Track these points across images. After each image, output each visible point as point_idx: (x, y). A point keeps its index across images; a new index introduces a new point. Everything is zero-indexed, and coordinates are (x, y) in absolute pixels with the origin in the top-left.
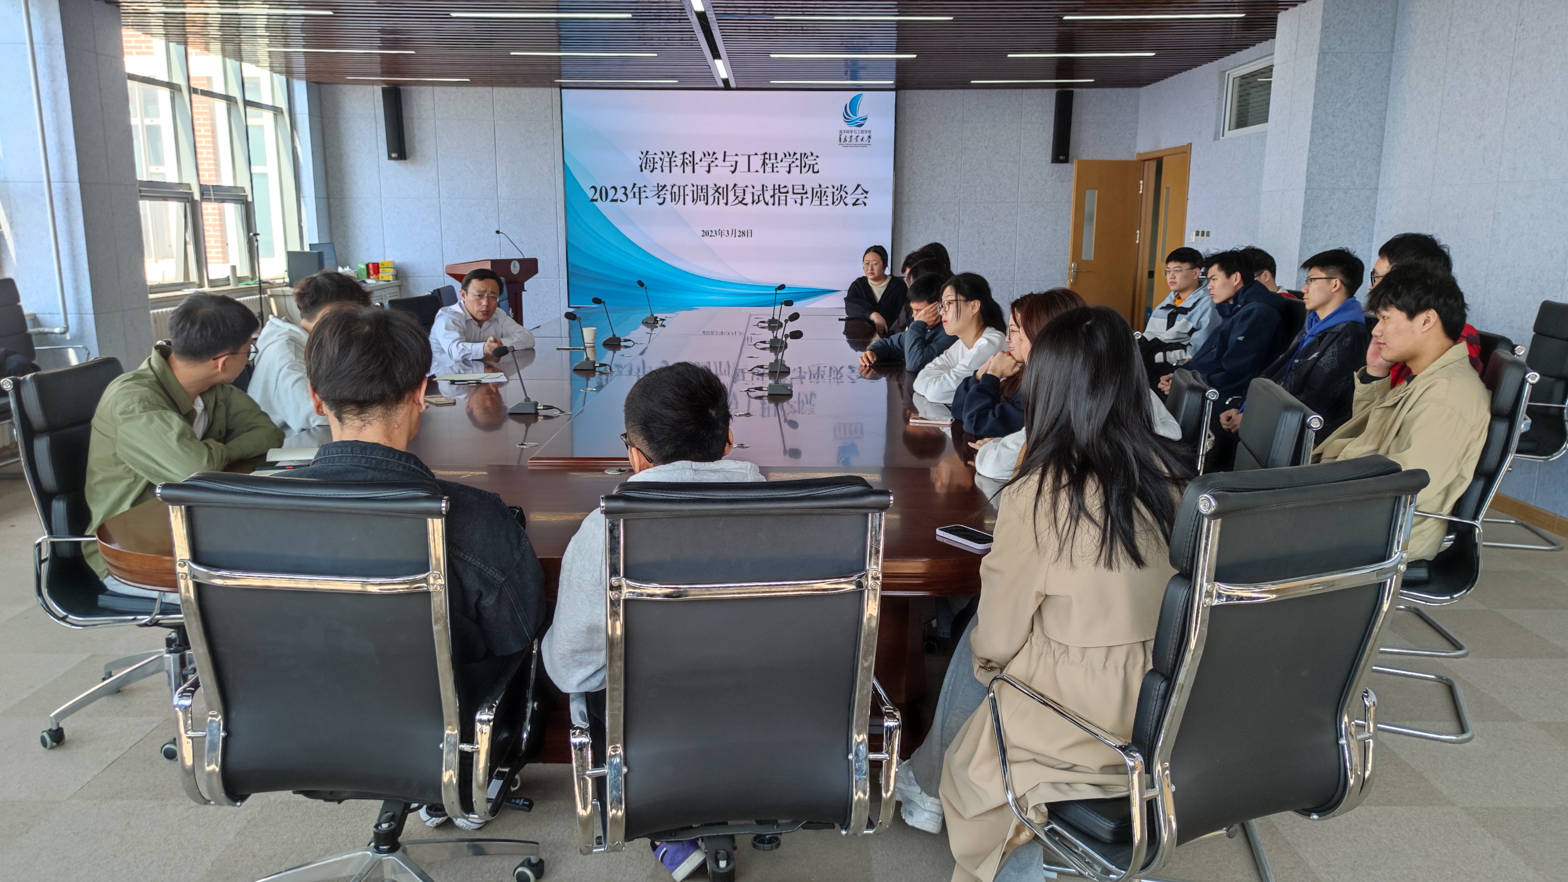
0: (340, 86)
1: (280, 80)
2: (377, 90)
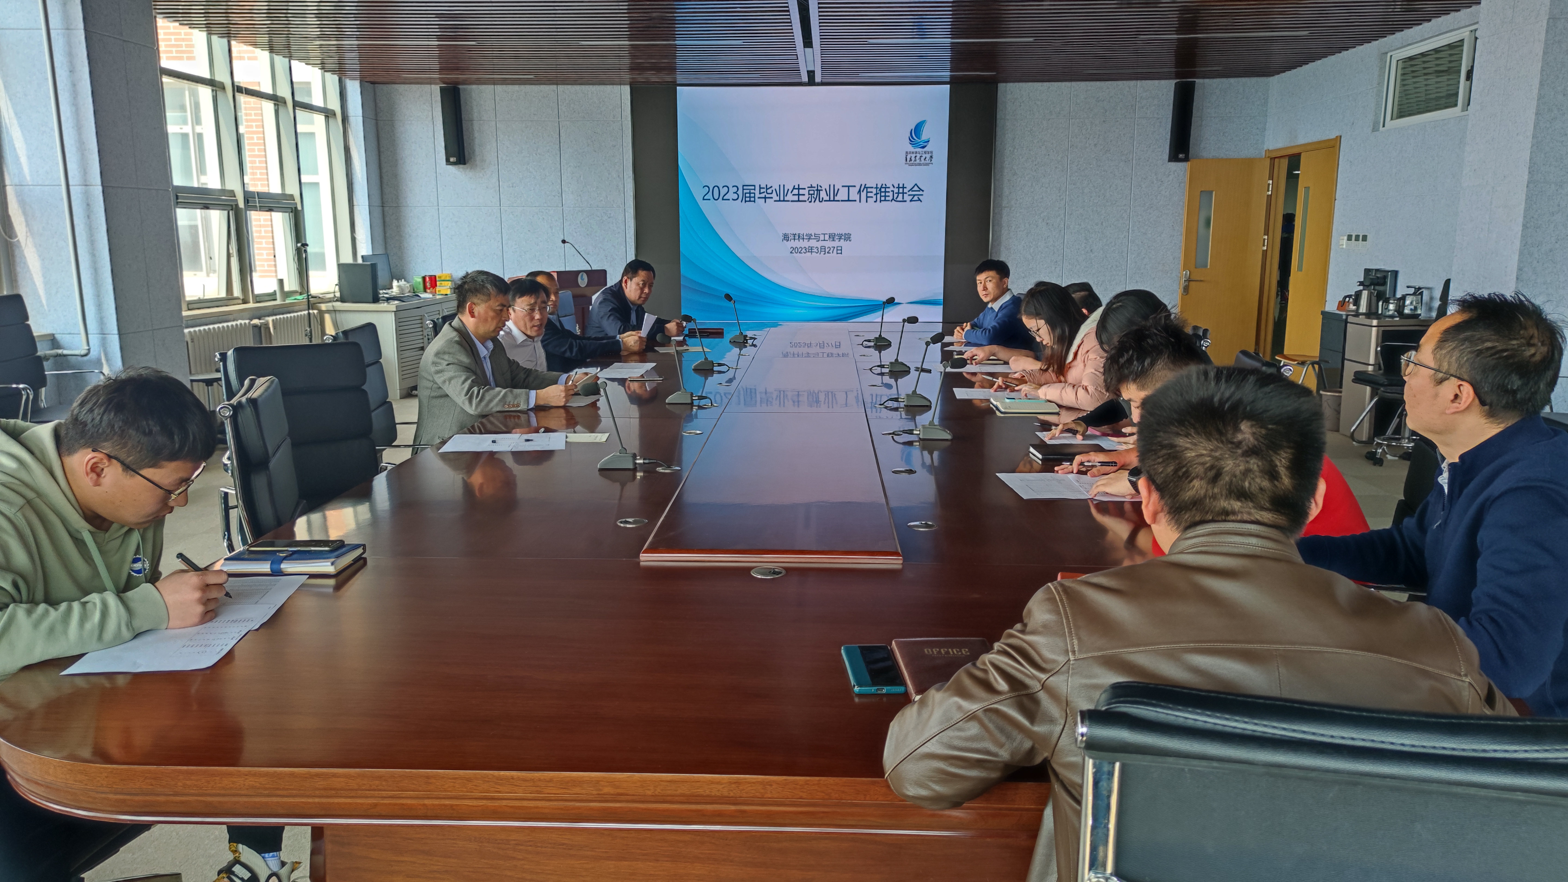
0: (396, 86)
1: (332, 79)
2: (436, 90)
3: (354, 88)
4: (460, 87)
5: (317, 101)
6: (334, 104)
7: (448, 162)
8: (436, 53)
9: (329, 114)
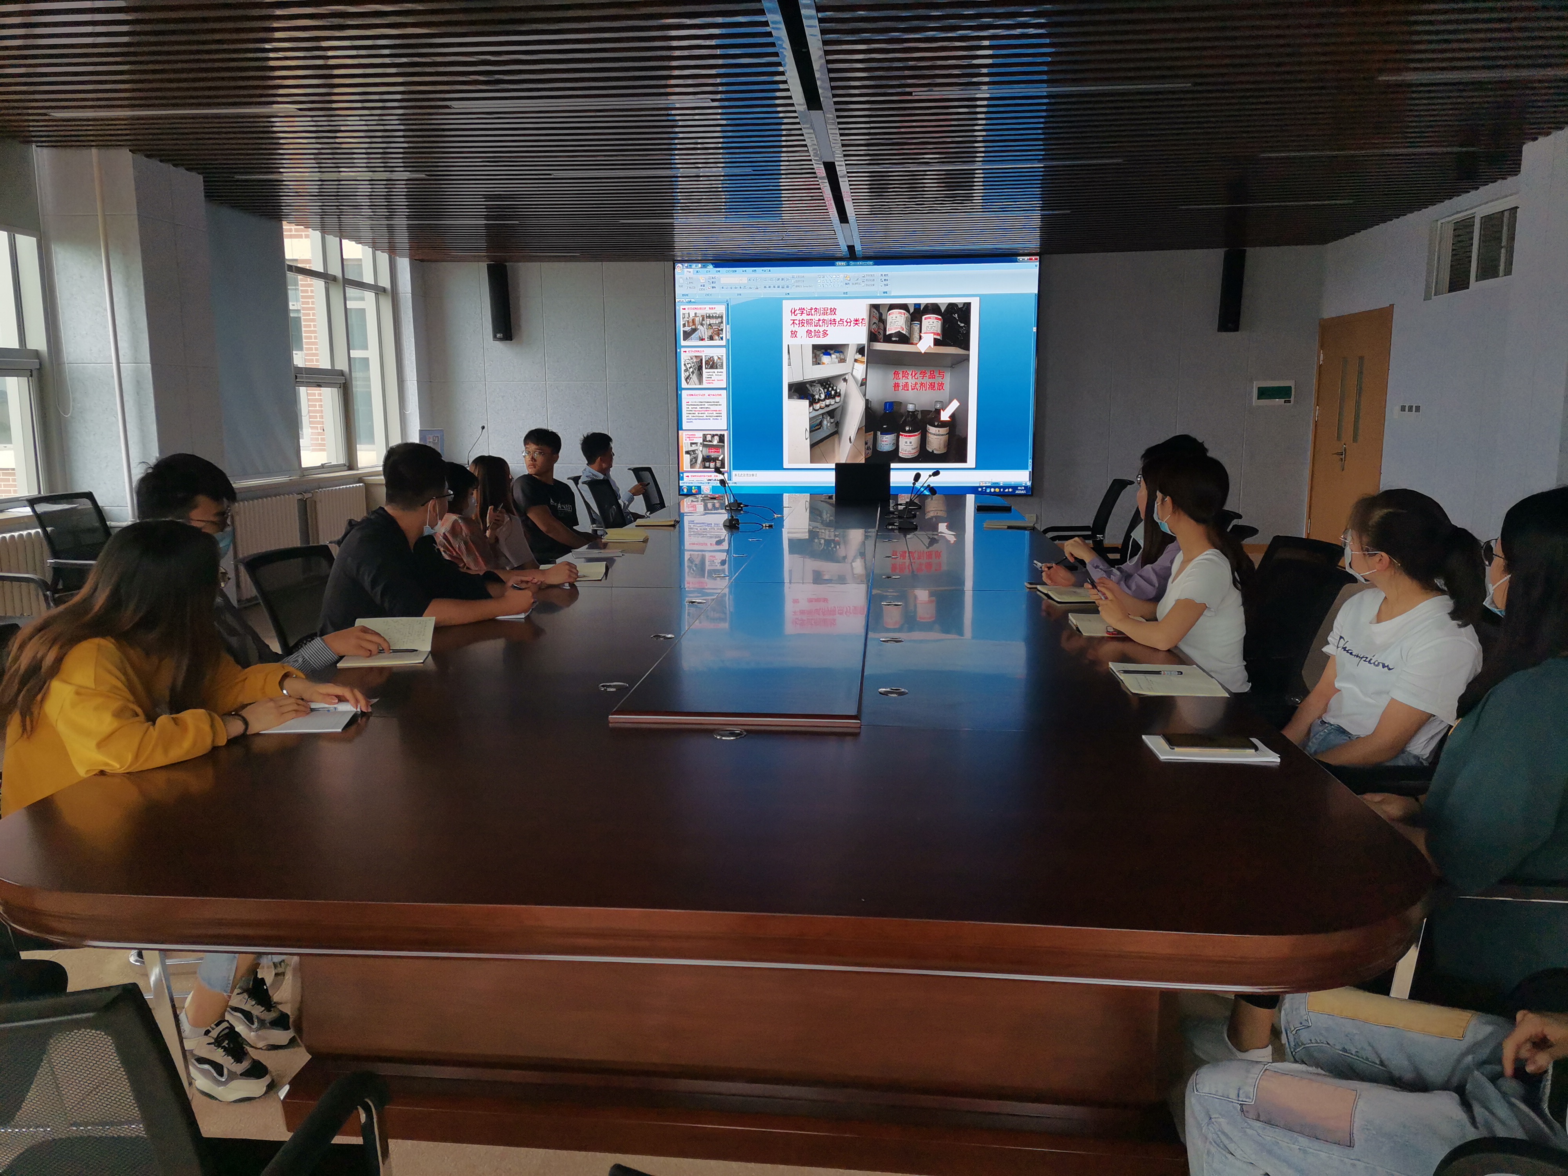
0: (441, 263)
1: (383, 258)
2: (483, 267)
3: (404, 264)
4: (507, 264)
5: (368, 279)
6: (385, 282)
7: (495, 337)
8: (483, 232)
9: (378, 290)
